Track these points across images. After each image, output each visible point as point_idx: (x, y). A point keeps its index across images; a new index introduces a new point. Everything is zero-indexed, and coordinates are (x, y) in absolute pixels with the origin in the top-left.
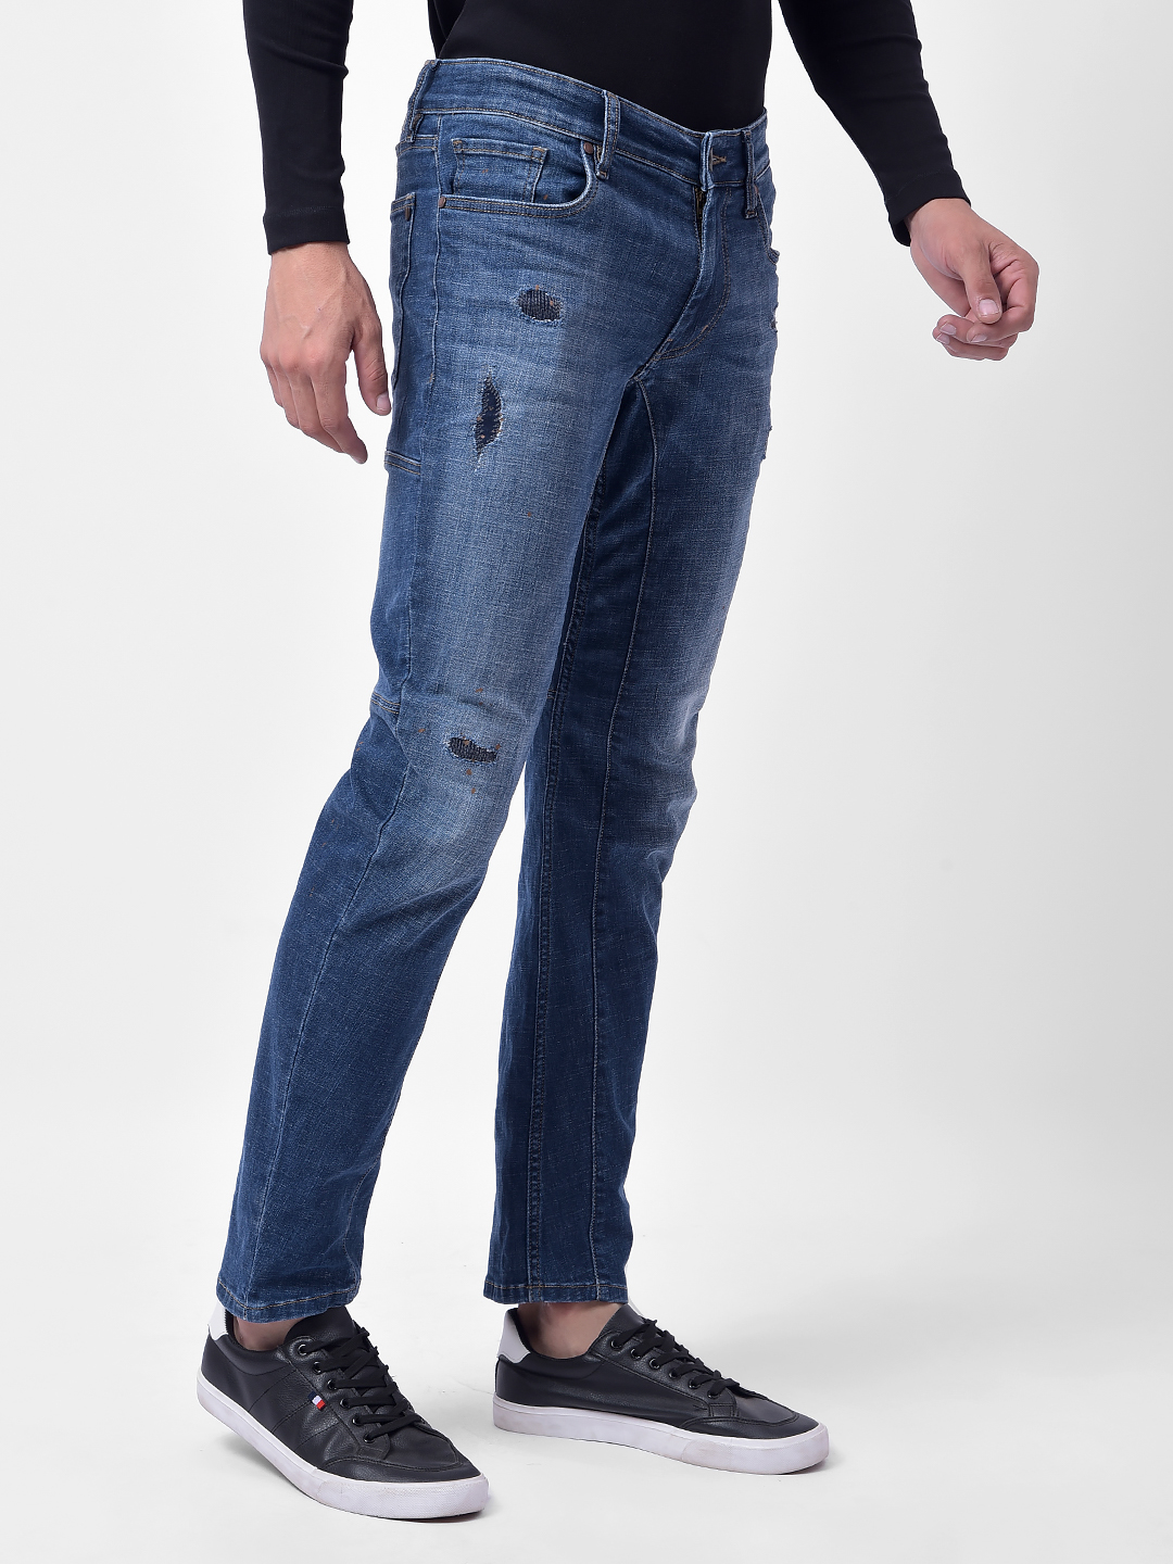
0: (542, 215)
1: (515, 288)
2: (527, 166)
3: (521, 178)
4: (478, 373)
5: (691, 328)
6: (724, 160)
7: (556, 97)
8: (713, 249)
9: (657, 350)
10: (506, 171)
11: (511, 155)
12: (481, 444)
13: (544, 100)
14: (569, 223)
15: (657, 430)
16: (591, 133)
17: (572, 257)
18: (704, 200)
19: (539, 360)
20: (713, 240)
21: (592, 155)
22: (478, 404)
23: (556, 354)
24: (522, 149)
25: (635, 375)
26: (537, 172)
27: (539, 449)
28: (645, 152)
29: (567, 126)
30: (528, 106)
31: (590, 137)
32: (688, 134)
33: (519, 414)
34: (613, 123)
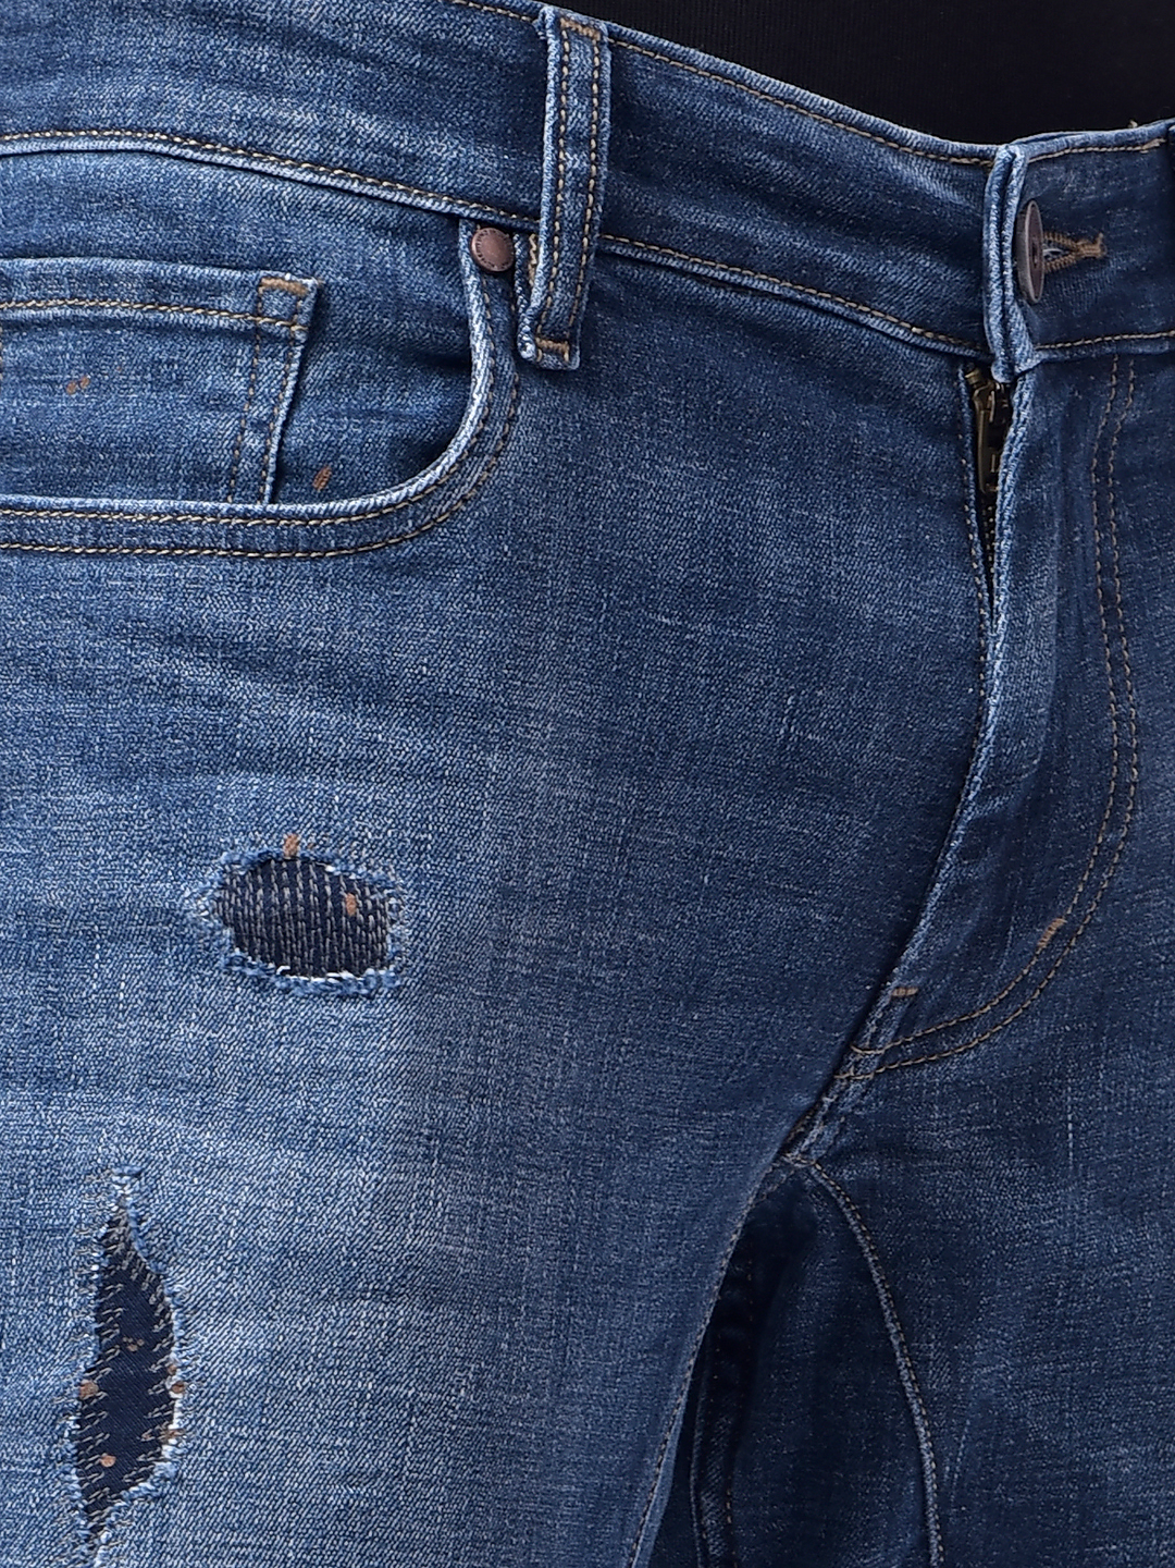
0: (305, 545)
1: (206, 851)
2: (242, 353)
3: (220, 402)
4: (76, 1204)
5: (988, 939)
6: (1096, 250)
7: (344, 53)
8: (1046, 606)
9: (854, 1036)
10: (164, 379)
11: (175, 316)
12: (102, 1493)
13: (299, 69)
14: (413, 567)
15: (919, 1364)
16: (497, 185)
17: (429, 708)
18: (1005, 415)
19: (313, 1136)
20: (1047, 574)
21: (507, 276)
22: (79, 1328)
23: (381, 1105)
24: (217, 289)
25: (786, 1148)
26: (279, 374)
27: (337, 1495)
28: (742, 242)
29: (396, 167)
30: (236, 103)
31: (498, 203)
32: (927, 153)
33: (246, 1357)
34: (578, 141)
